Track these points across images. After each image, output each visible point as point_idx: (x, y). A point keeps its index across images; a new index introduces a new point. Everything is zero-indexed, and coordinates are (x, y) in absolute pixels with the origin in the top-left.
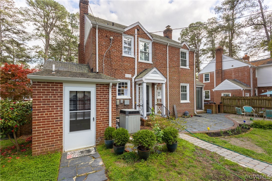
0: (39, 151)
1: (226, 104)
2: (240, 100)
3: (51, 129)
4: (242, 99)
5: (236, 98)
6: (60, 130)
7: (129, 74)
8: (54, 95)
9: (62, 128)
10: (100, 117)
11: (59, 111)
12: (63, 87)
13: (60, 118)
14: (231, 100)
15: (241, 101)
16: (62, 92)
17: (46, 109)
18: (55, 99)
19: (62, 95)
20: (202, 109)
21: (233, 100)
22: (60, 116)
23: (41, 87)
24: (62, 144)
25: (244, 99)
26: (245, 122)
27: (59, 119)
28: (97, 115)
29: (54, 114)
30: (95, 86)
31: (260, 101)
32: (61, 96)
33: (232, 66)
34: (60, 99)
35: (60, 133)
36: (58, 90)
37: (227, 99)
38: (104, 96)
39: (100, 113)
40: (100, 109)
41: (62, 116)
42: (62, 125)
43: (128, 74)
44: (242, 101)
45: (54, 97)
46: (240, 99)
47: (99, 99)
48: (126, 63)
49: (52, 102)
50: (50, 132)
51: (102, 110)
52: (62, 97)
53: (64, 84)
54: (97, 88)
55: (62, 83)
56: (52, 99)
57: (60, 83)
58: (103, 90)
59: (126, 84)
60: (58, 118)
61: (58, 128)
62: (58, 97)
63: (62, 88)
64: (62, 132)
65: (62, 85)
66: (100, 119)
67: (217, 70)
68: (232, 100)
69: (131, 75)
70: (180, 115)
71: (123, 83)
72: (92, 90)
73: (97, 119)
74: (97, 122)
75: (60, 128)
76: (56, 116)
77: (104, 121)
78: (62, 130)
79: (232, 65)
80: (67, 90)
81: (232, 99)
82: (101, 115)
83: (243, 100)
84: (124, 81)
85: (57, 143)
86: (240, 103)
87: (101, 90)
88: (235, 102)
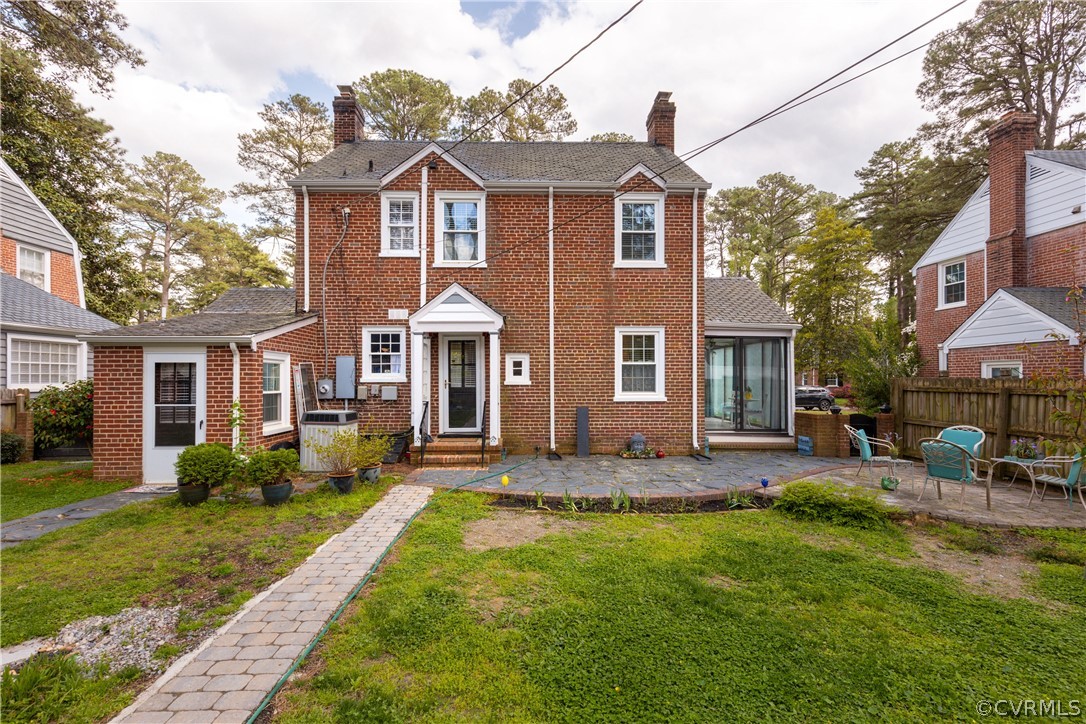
0: (102, 473)
1: (913, 417)
2: (966, 396)
3: (123, 436)
4: (974, 393)
5: (950, 389)
6: (136, 440)
7: (402, 307)
8: (127, 370)
9: (141, 436)
10: (215, 421)
11: (136, 402)
12: (144, 355)
13: (137, 416)
14: (932, 395)
15: (966, 402)
16: (142, 366)
17: (114, 398)
18: (128, 379)
19: (141, 370)
20: (787, 435)
21: (938, 397)
22: (137, 412)
23: (107, 357)
24: (141, 468)
25: (978, 394)
26: (765, 484)
27: (135, 418)
28: (208, 416)
29: (127, 407)
30: (205, 350)
31: (1041, 402)
32: (140, 373)
33: (1076, 211)
34: (137, 379)
35: (137, 445)
36: (133, 361)
37: (918, 392)
38: (225, 374)
39: (215, 411)
40: (215, 402)
41: (141, 412)
42: (141, 431)
43: (396, 307)
44: (971, 403)
45: (127, 375)
46: (963, 393)
47: (212, 379)
48: (390, 278)
49: (123, 384)
50: (120, 441)
51: (220, 406)
52: (141, 375)
53: (144, 349)
54: (208, 356)
55: (141, 347)
56: (124, 379)
57: (137, 349)
58: (221, 361)
59: (396, 338)
60: (132, 417)
61: (132, 436)
62: (134, 375)
63: (142, 357)
64: (141, 445)
65: (142, 352)
66: (216, 425)
67: (995, 241)
68: (935, 397)
69: (406, 311)
70: (610, 448)
71: (386, 337)
72: (200, 359)
73: (208, 426)
74: (208, 430)
75: (137, 436)
76: (130, 412)
77: (223, 430)
78: (141, 440)
79: (1075, 203)
80: (150, 359)
81: (935, 393)
82: (216, 416)
83: (974, 398)
84: (390, 330)
85: (132, 464)
86: (962, 412)
87: (217, 361)
88: (946, 403)
